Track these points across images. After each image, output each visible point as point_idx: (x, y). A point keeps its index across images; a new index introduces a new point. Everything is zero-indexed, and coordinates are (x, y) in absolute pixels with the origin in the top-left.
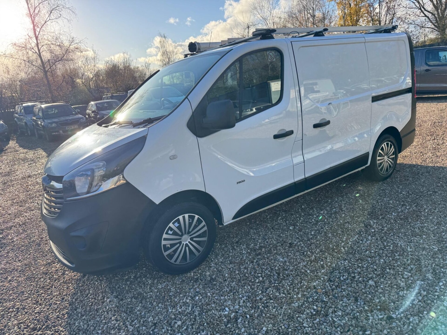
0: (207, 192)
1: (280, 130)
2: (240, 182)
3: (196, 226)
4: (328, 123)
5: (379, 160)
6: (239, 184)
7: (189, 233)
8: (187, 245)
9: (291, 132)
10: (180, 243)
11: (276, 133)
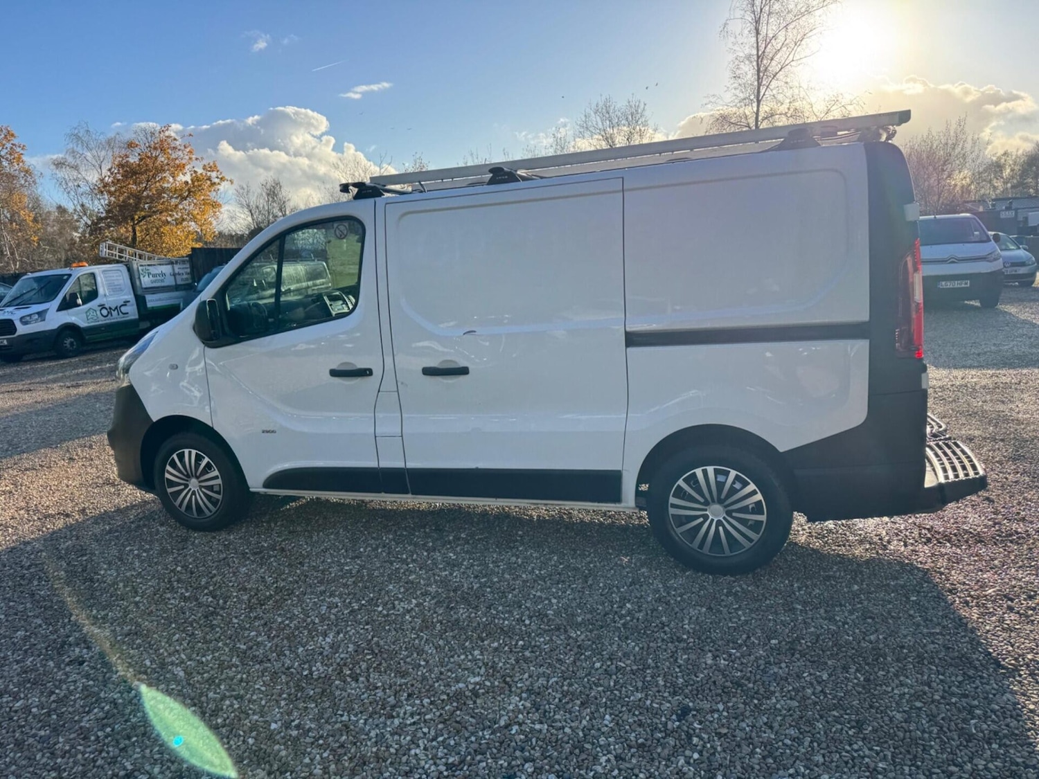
0: (216, 428)
1: (342, 364)
2: (268, 432)
3: (205, 472)
4: (464, 371)
5: (674, 506)
6: (266, 434)
7: (197, 478)
8: (194, 493)
9: (365, 373)
10: (186, 486)
11: (334, 367)
